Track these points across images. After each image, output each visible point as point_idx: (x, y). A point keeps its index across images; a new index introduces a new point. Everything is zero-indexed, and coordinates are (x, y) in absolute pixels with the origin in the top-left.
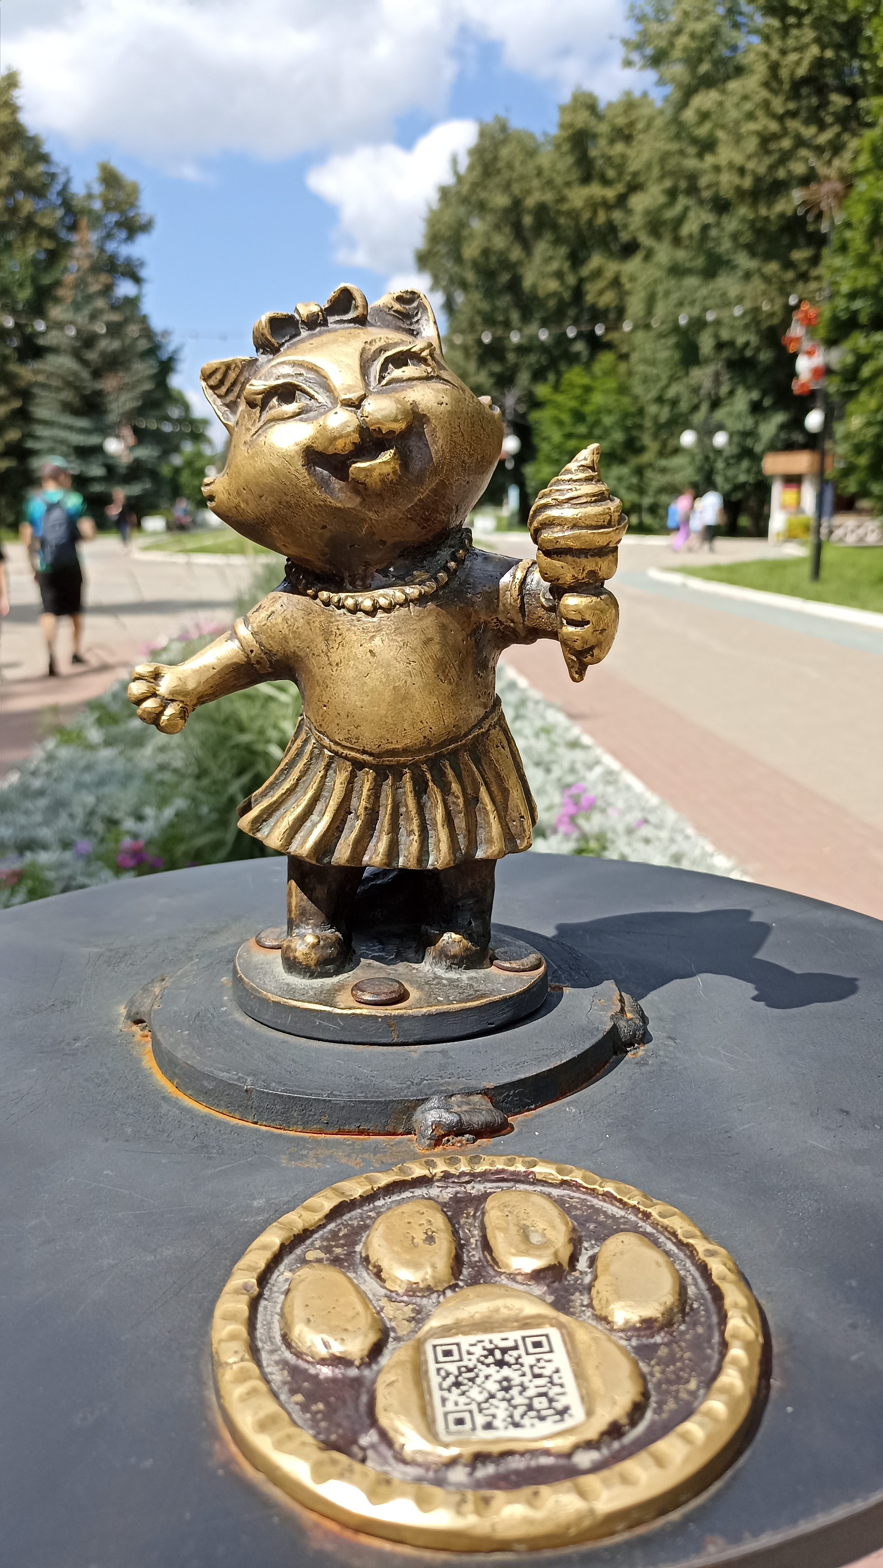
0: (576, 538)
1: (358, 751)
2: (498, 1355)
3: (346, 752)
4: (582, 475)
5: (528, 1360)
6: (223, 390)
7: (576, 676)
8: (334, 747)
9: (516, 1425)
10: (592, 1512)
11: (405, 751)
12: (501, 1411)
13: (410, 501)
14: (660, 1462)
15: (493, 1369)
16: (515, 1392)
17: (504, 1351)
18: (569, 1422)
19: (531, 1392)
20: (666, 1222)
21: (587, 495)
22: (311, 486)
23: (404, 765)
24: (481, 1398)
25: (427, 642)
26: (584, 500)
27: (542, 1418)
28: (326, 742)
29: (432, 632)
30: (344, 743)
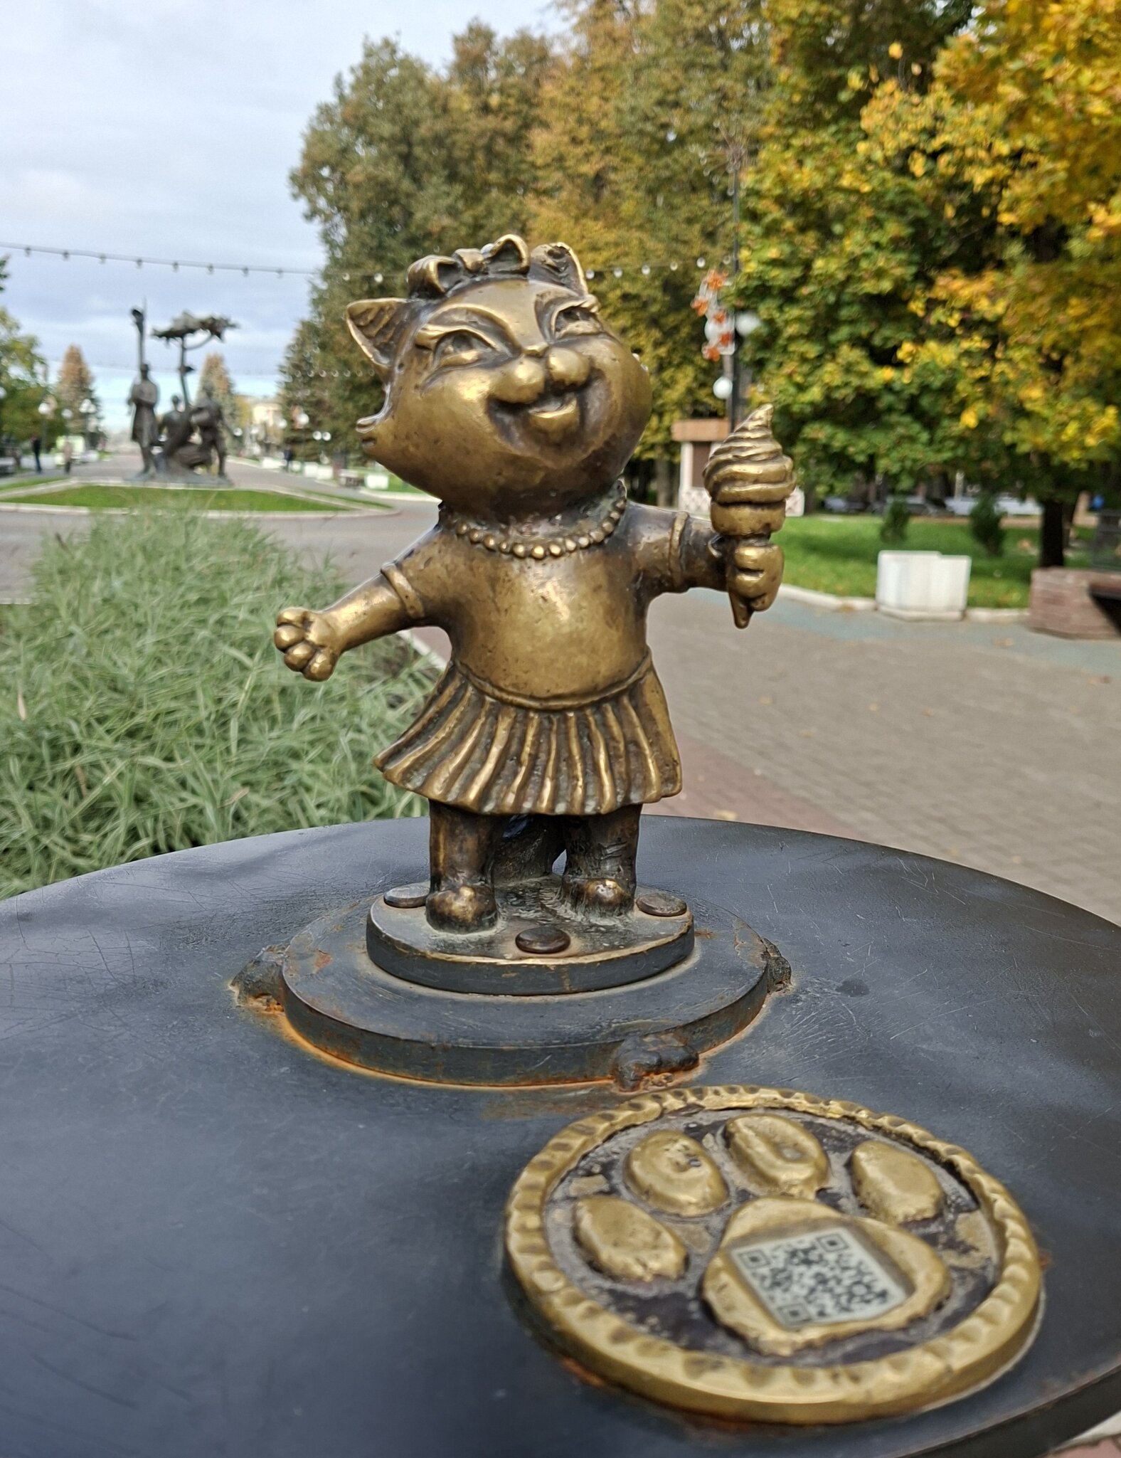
0: (758, 492)
1: (524, 697)
2: (801, 1255)
3: (510, 698)
4: (758, 435)
5: (831, 1257)
6: (374, 332)
7: (743, 623)
8: (497, 693)
9: (847, 1310)
10: (949, 1370)
11: (573, 695)
12: (828, 1302)
13: (585, 451)
14: (990, 1319)
15: (802, 1268)
16: (832, 1283)
17: (806, 1252)
18: (892, 1302)
19: (847, 1282)
20: (899, 1129)
21: (765, 453)
22: (491, 434)
23: (570, 709)
24: (804, 1292)
25: (597, 589)
26: (764, 457)
27: (868, 1302)
28: (488, 688)
29: (603, 580)
30: (510, 689)
